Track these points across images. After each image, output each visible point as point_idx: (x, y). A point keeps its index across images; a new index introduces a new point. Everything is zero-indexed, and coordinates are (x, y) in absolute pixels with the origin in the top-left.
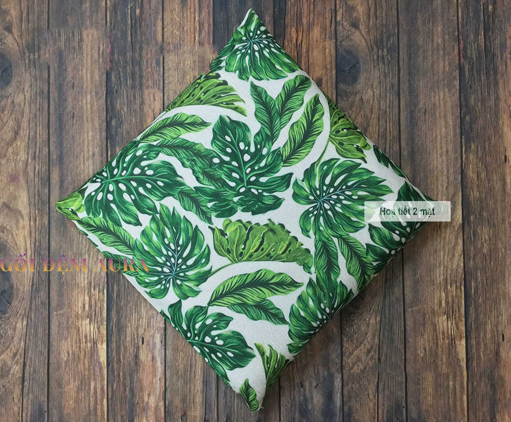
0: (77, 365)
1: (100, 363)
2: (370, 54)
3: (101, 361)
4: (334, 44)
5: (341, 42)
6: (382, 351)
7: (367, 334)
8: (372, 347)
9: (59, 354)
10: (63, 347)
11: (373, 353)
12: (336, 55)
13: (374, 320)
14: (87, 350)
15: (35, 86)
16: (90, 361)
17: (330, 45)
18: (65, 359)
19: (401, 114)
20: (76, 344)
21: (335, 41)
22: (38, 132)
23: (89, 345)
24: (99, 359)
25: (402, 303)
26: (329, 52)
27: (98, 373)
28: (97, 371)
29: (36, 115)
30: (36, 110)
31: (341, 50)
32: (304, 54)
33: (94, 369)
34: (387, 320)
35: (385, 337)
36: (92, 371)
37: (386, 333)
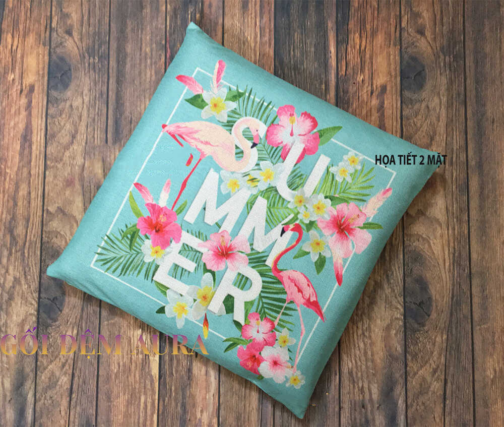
0: (128, 377)
1: (151, 376)
2: (436, 61)
3: (153, 374)
4: (399, 50)
5: (406, 48)
6: (449, 371)
7: (433, 353)
8: (438, 367)
9: (109, 366)
10: (114, 358)
11: (439, 374)
12: (401, 63)
13: (440, 338)
14: (138, 363)
15: (94, 91)
16: (140, 373)
17: (394, 52)
18: (115, 370)
19: (468, 123)
20: (127, 355)
21: (399, 47)
22: (96, 136)
23: (141, 356)
24: (151, 371)
25: (470, 321)
26: (393, 59)
27: (149, 387)
28: (148, 384)
29: (94, 120)
30: (95, 115)
31: (406, 56)
32: (368, 61)
33: (145, 382)
34: (454, 339)
35: (452, 355)
36: (143, 385)
37: (453, 352)
